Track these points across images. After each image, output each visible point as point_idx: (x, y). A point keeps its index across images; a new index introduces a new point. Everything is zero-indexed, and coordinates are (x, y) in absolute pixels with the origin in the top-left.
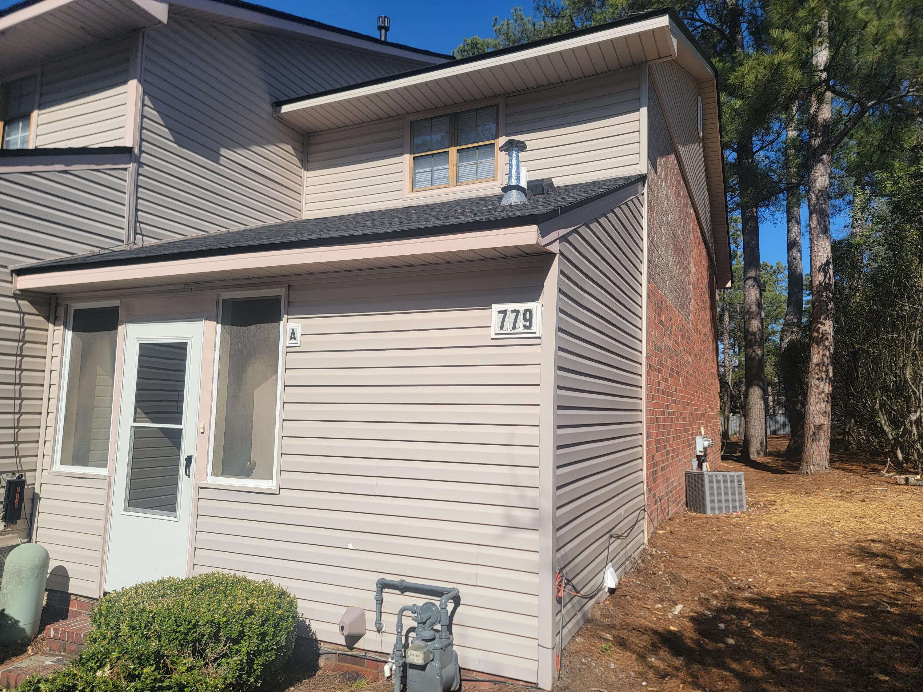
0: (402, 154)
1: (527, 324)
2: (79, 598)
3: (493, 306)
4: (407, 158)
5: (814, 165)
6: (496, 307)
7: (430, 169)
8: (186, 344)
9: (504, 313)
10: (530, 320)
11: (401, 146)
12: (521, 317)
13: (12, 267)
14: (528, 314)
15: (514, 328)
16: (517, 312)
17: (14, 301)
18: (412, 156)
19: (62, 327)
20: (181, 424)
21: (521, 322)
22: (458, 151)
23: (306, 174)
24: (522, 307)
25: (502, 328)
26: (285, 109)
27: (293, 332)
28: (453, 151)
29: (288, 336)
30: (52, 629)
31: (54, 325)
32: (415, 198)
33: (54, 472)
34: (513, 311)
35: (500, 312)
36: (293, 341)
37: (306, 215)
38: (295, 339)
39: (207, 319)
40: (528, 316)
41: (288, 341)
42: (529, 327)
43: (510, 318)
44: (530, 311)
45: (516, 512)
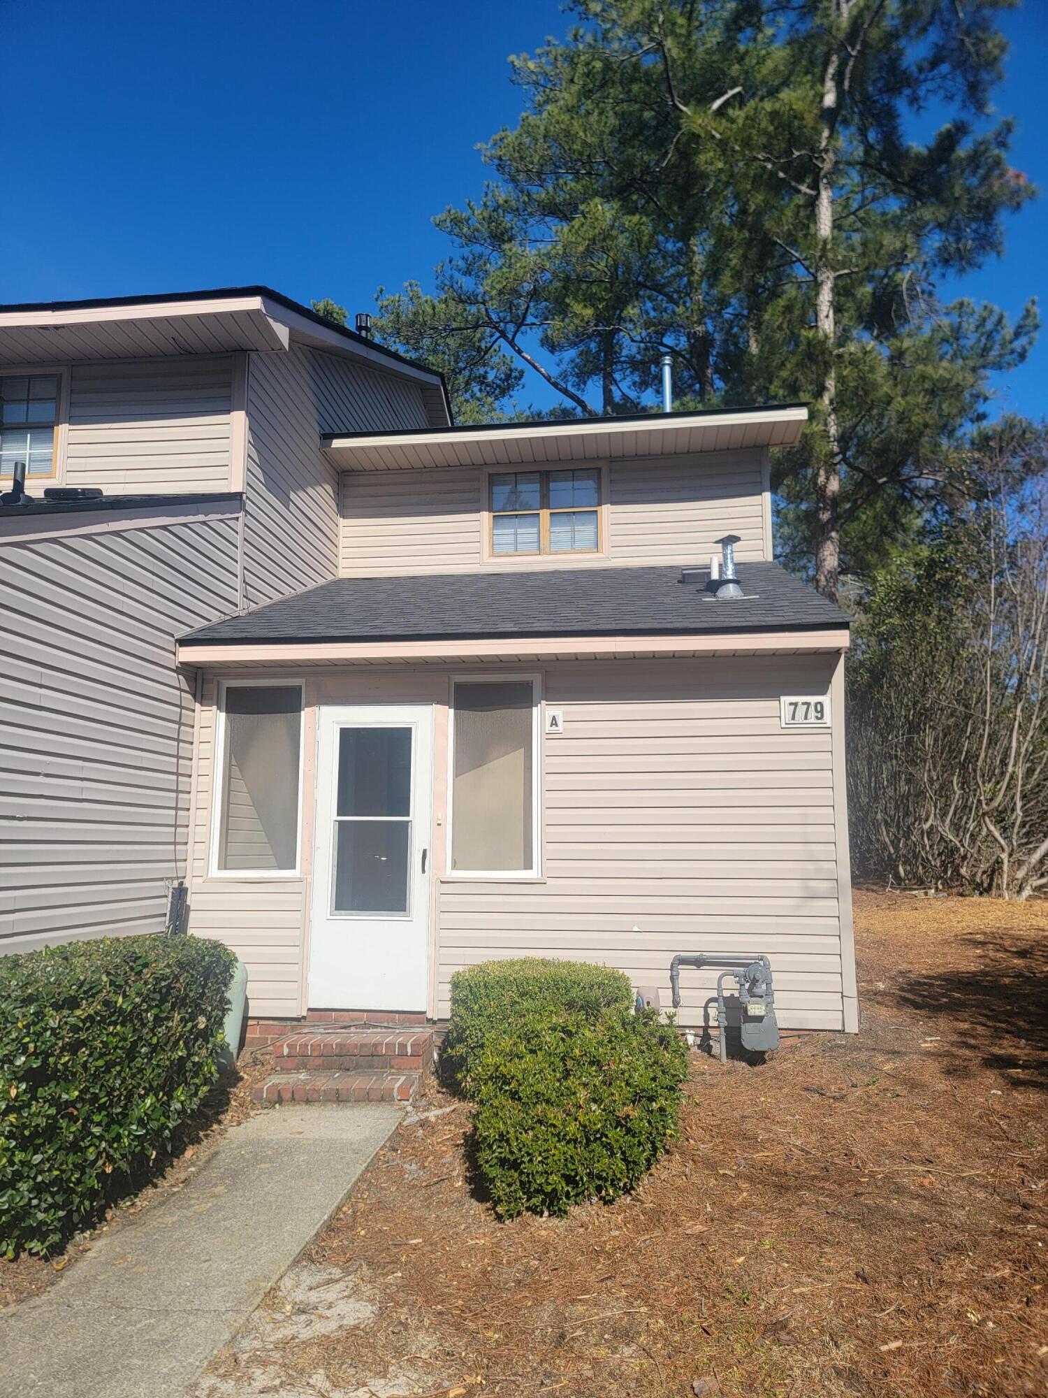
0: (478, 511)
1: (819, 715)
2: (262, 1022)
3: (783, 698)
4: (486, 516)
5: (823, 542)
6: (786, 700)
7: (512, 531)
8: (410, 730)
9: (796, 704)
10: (822, 711)
11: (478, 501)
12: (812, 708)
13: (178, 636)
14: (819, 706)
15: (806, 718)
16: (808, 704)
17: (175, 675)
18: (492, 514)
19: (215, 707)
20: (408, 815)
21: (812, 713)
22: (551, 514)
23: (342, 522)
24: (813, 699)
25: (793, 718)
26: (337, 443)
27: (554, 718)
28: (545, 514)
29: (548, 722)
30: (285, 1046)
31: (202, 705)
32: (498, 564)
33: (212, 878)
34: (803, 704)
35: (791, 704)
36: (554, 727)
37: (343, 573)
38: (557, 726)
39: (438, 703)
40: (820, 709)
41: (548, 728)
42: (822, 717)
43: (801, 710)
44: (821, 704)
45: (813, 883)
